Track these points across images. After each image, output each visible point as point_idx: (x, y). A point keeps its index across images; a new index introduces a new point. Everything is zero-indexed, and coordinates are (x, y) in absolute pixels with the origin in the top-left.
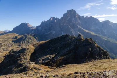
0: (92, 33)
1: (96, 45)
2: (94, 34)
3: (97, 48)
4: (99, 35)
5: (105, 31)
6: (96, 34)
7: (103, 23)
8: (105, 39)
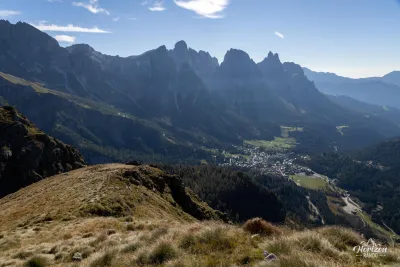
0: (40, 88)
1: (33, 131)
2: (46, 91)
3: (36, 142)
4: (63, 94)
5: (83, 81)
6: (55, 92)
7: (70, 52)
8: (86, 107)
